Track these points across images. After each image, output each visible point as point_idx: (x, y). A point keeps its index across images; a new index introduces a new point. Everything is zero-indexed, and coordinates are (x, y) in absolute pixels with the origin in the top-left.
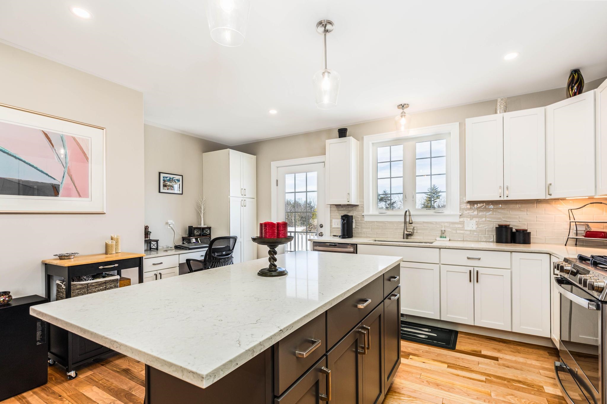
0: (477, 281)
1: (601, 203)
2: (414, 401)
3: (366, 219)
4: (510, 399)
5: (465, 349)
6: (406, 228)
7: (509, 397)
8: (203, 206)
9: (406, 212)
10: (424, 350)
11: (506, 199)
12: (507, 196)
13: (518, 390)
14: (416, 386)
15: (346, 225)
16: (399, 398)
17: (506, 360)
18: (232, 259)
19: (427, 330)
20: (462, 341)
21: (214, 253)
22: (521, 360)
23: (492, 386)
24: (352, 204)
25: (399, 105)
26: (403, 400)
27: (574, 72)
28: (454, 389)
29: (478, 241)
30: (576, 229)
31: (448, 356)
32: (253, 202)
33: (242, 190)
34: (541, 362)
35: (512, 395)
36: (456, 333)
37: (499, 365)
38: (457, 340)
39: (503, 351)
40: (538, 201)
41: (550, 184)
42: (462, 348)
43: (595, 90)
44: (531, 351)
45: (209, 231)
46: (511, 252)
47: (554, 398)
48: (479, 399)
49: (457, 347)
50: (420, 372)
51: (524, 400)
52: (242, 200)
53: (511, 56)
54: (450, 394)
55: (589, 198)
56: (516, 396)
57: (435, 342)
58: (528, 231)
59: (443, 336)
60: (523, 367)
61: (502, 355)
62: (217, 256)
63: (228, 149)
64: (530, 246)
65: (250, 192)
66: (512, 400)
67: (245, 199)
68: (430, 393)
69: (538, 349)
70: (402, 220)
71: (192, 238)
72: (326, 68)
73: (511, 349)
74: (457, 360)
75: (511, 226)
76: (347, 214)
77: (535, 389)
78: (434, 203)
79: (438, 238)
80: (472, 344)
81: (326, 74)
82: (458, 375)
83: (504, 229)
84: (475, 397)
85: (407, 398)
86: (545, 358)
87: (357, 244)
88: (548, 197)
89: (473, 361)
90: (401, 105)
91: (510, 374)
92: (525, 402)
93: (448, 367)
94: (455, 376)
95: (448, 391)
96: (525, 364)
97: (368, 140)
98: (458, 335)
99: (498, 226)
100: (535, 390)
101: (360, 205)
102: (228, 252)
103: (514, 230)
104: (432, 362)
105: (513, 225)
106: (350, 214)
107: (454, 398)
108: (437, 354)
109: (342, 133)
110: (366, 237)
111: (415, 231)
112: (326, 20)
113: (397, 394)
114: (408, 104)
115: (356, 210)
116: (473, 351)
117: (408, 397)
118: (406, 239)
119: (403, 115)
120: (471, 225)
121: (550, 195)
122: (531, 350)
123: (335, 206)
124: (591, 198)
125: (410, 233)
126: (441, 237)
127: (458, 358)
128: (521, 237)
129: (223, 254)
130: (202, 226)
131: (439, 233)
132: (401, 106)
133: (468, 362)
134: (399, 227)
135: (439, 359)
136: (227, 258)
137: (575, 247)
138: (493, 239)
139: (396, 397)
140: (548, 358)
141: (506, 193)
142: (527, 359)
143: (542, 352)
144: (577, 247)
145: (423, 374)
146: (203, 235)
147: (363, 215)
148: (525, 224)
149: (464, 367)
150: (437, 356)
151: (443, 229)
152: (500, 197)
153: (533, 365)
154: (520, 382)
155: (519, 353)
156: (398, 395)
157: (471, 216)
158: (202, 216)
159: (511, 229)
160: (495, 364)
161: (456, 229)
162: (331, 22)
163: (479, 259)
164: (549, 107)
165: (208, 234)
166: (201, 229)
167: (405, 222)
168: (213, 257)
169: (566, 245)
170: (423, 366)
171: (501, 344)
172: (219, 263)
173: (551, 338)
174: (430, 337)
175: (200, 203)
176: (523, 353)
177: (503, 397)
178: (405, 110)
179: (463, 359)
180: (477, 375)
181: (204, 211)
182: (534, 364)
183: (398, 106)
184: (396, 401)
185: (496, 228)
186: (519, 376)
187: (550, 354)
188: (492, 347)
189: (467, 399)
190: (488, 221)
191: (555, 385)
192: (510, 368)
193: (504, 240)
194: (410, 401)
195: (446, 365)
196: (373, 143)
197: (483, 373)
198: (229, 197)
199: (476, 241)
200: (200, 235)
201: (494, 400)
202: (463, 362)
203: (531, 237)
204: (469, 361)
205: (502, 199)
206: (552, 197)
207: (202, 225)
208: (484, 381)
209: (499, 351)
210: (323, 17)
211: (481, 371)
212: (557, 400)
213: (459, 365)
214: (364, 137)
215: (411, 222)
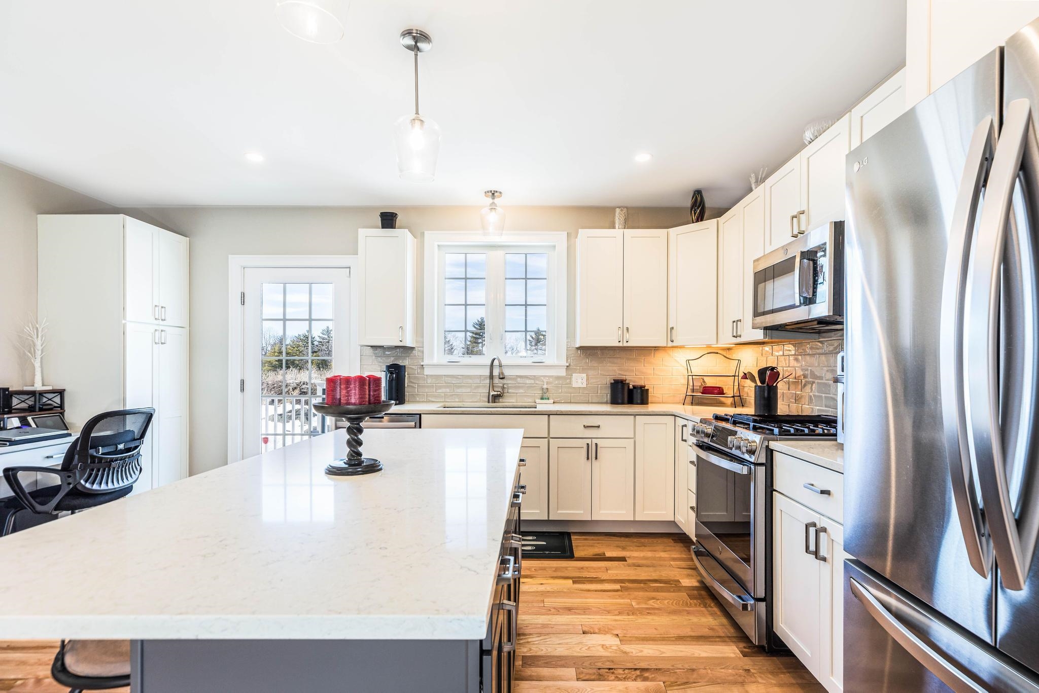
0: (596, 458)
1: (717, 353)
2: (547, 640)
3: (427, 371)
4: (653, 604)
5: (585, 555)
6: (493, 386)
7: (651, 602)
8: (39, 341)
9: (494, 359)
10: (535, 567)
11: (625, 344)
12: (627, 342)
13: (658, 591)
14: (542, 619)
15: (394, 382)
16: (526, 641)
17: (635, 557)
18: (139, 458)
19: (531, 538)
20: (579, 545)
21: (95, 447)
22: (649, 554)
23: (629, 594)
24: (407, 346)
25: (488, 192)
26: (532, 643)
27: (696, 192)
28: (589, 609)
29: (588, 403)
30: (692, 385)
31: (569, 569)
32: (181, 335)
33: (157, 308)
34: (669, 553)
35: (653, 598)
36: (569, 534)
37: (629, 565)
38: (573, 545)
39: (628, 548)
40: (656, 348)
41: (672, 328)
42: (582, 554)
43: (718, 219)
44: (655, 542)
45: (57, 400)
46: (635, 415)
47: (693, 590)
48: (622, 613)
49: (577, 554)
50: (541, 598)
51: (667, 601)
52: (156, 330)
53: (643, 158)
54: (587, 616)
55: (707, 347)
56: (657, 598)
57: (547, 552)
58: (646, 388)
59: (555, 542)
60: (654, 562)
61: (628, 552)
62: (102, 454)
63: (122, 215)
64: (648, 407)
65: (176, 315)
66: (655, 605)
67: (163, 328)
68: (564, 623)
69: (662, 537)
70: (487, 373)
71: (8, 418)
72: (417, 113)
73: (635, 543)
74: (582, 570)
75: (627, 382)
76: (395, 363)
77: (673, 585)
78: (482, 347)
79: (538, 401)
80: (592, 546)
81: (417, 123)
82: (589, 591)
83: (620, 386)
84: (617, 612)
85: (537, 639)
86: (671, 546)
87: (420, 415)
88: (670, 344)
89: (599, 568)
90: (491, 191)
91: (643, 574)
92: (668, 602)
93: (574, 582)
94: (585, 592)
95: (584, 613)
96: (654, 558)
97: (432, 238)
98: (572, 537)
99: (613, 382)
100: (673, 587)
101: (416, 348)
102: (132, 445)
103: (631, 387)
104: (551, 581)
105: (630, 380)
106: (401, 363)
107: (594, 620)
108: (554, 569)
109: (388, 220)
110: (426, 402)
111: (506, 391)
112: (420, 31)
113: (522, 637)
114: (500, 193)
115: (409, 356)
116: (596, 555)
117: (538, 636)
118: (492, 403)
119: (493, 208)
120: (579, 380)
121: (672, 341)
122: (655, 540)
123: (370, 347)
124: (709, 346)
125: (499, 393)
126: (542, 399)
127: (582, 568)
128: (637, 396)
129: (119, 449)
130: (38, 387)
131: (539, 393)
132: (490, 194)
133: (594, 571)
134: (481, 385)
135: (560, 574)
136: (129, 457)
137: (691, 407)
138: (606, 400)
139: (522, 642)
140: (674, 547)
141: (627, 336)
142: (654, 553)
143: (666, 540)
144: (693, 406)
145: (545, 600)
146: (41, 410)
147: (423, 365)
148: (641, 378)
149: (592, 578)
150: (555, 571)
151: (545, 386)
152: (619, 342)
153: (663, 558)
154: (655, 581)
155: (645, 546)
156: (525, 637)
157: (580, 368)
158: (37, 365)
159: (628, 384)
160: (625, 566)
161: (562, 386)
162: (428, 37)
163: (599, 427)
164: (672, 231)
165: (55, 407)
166: (37, 395)
167: (491, 377)
168: (93, 457)
169: (684, 404)
170: (542, 588)
171: (623, 539)
172: (109, 470)
173: (674, 521)
174: (538, 548)
175: (33, 334)
176: (649, 546)
177: (646, 604)
178: (496, 201)
179: (587, 568)
180: (610, 584)
181: (42, 352)
182: (663, 556)
183: (485, 192)
184: (524, 647)
185: (611, 383)
186: (653, 575)
187: (675, 541)
188: (615, 545)
189: (608, 617)
190: (601, 374)
191: (688, 576)
192: (641, 567)
193: (620, 401)
194: (542, 641)
195: (571, 581)
196: (439, 246)
197: (616, 580)
198: (123, 322)
199: (568, 403)
200: (31, 409)
201: (638, 609)
202: (589, 572)
203: (649, 395)
204: (594, 569)
205: (621, 344)
206: (674, 344)
207: (36, 385)
208: (619, 590)
209: (624, 548)
210: (417, 24)
211: (612, 578)
212: (696, 592)
213: (586, 578)
214: (426, 233)
215: (501, 377)
